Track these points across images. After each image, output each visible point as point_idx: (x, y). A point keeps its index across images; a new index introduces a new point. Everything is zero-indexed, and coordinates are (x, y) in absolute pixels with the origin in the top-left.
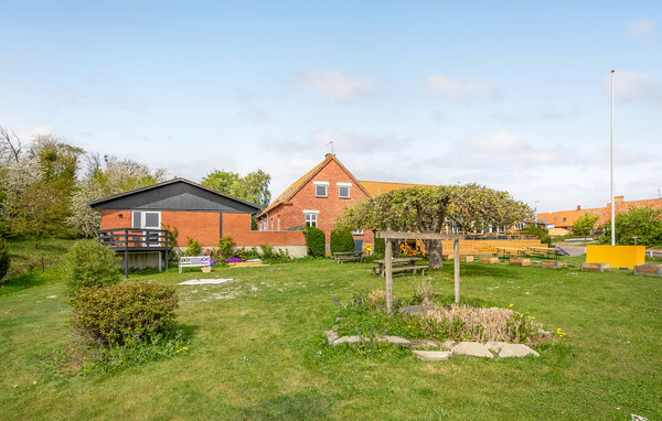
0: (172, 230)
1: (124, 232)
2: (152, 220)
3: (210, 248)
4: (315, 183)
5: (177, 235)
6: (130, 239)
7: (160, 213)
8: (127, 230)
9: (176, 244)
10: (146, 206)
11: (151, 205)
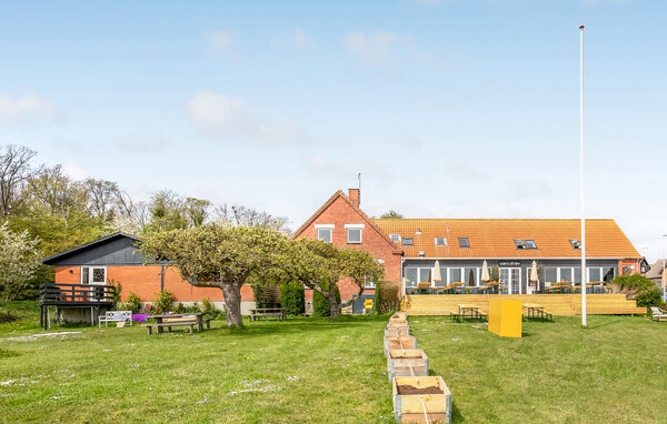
0: (116, 285)
1: (70, 288)
2: (99, 275)
3: (151, 303)
4: (317, 226)
5: (120, 289)
6: (76, 294)
7: (105, 268)
8: (73, 286)
9: (119, 299)
10: (93, 262)
11: (98, 260)
